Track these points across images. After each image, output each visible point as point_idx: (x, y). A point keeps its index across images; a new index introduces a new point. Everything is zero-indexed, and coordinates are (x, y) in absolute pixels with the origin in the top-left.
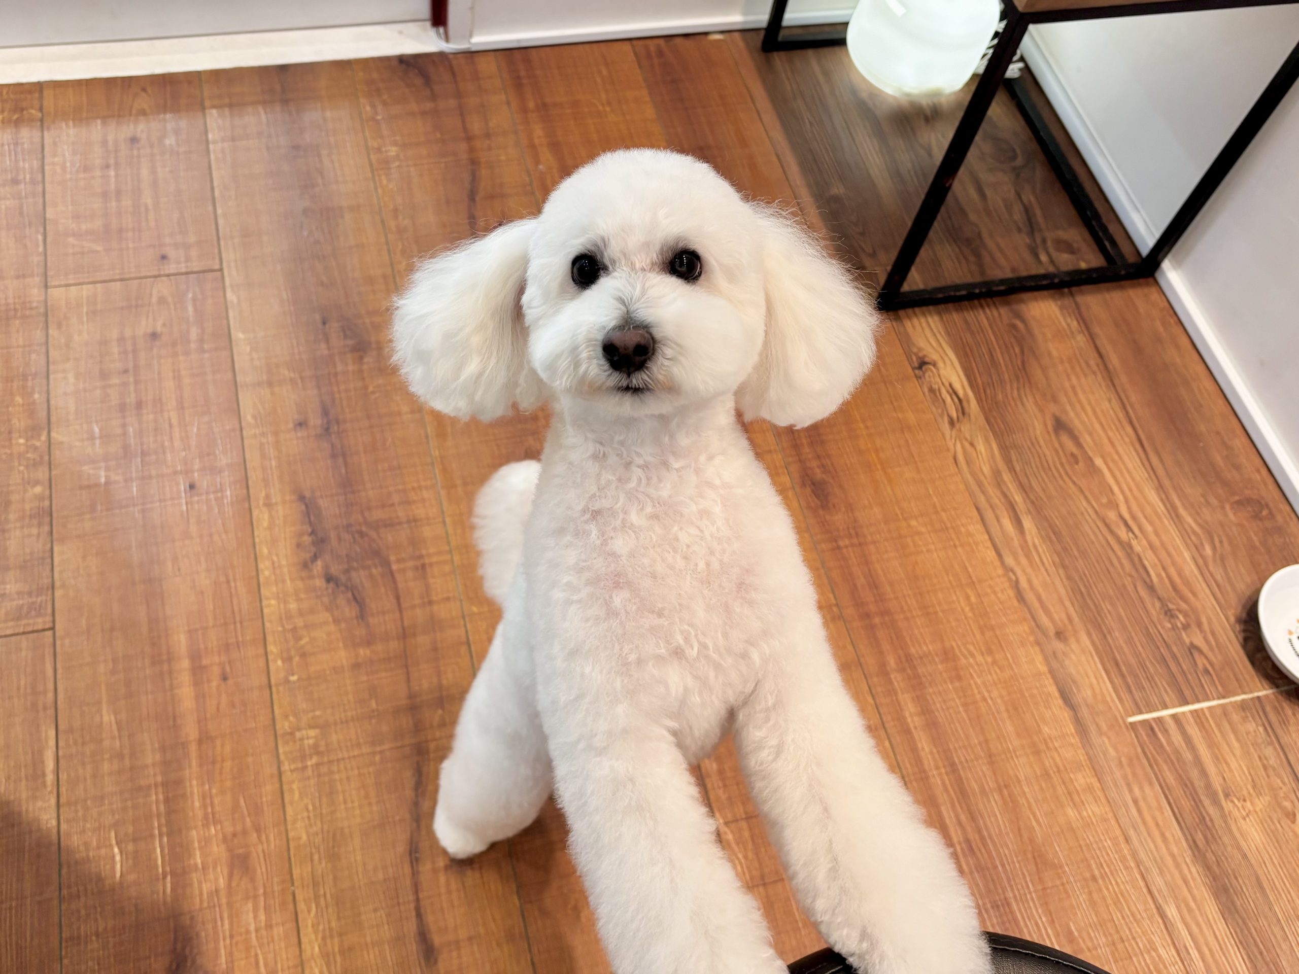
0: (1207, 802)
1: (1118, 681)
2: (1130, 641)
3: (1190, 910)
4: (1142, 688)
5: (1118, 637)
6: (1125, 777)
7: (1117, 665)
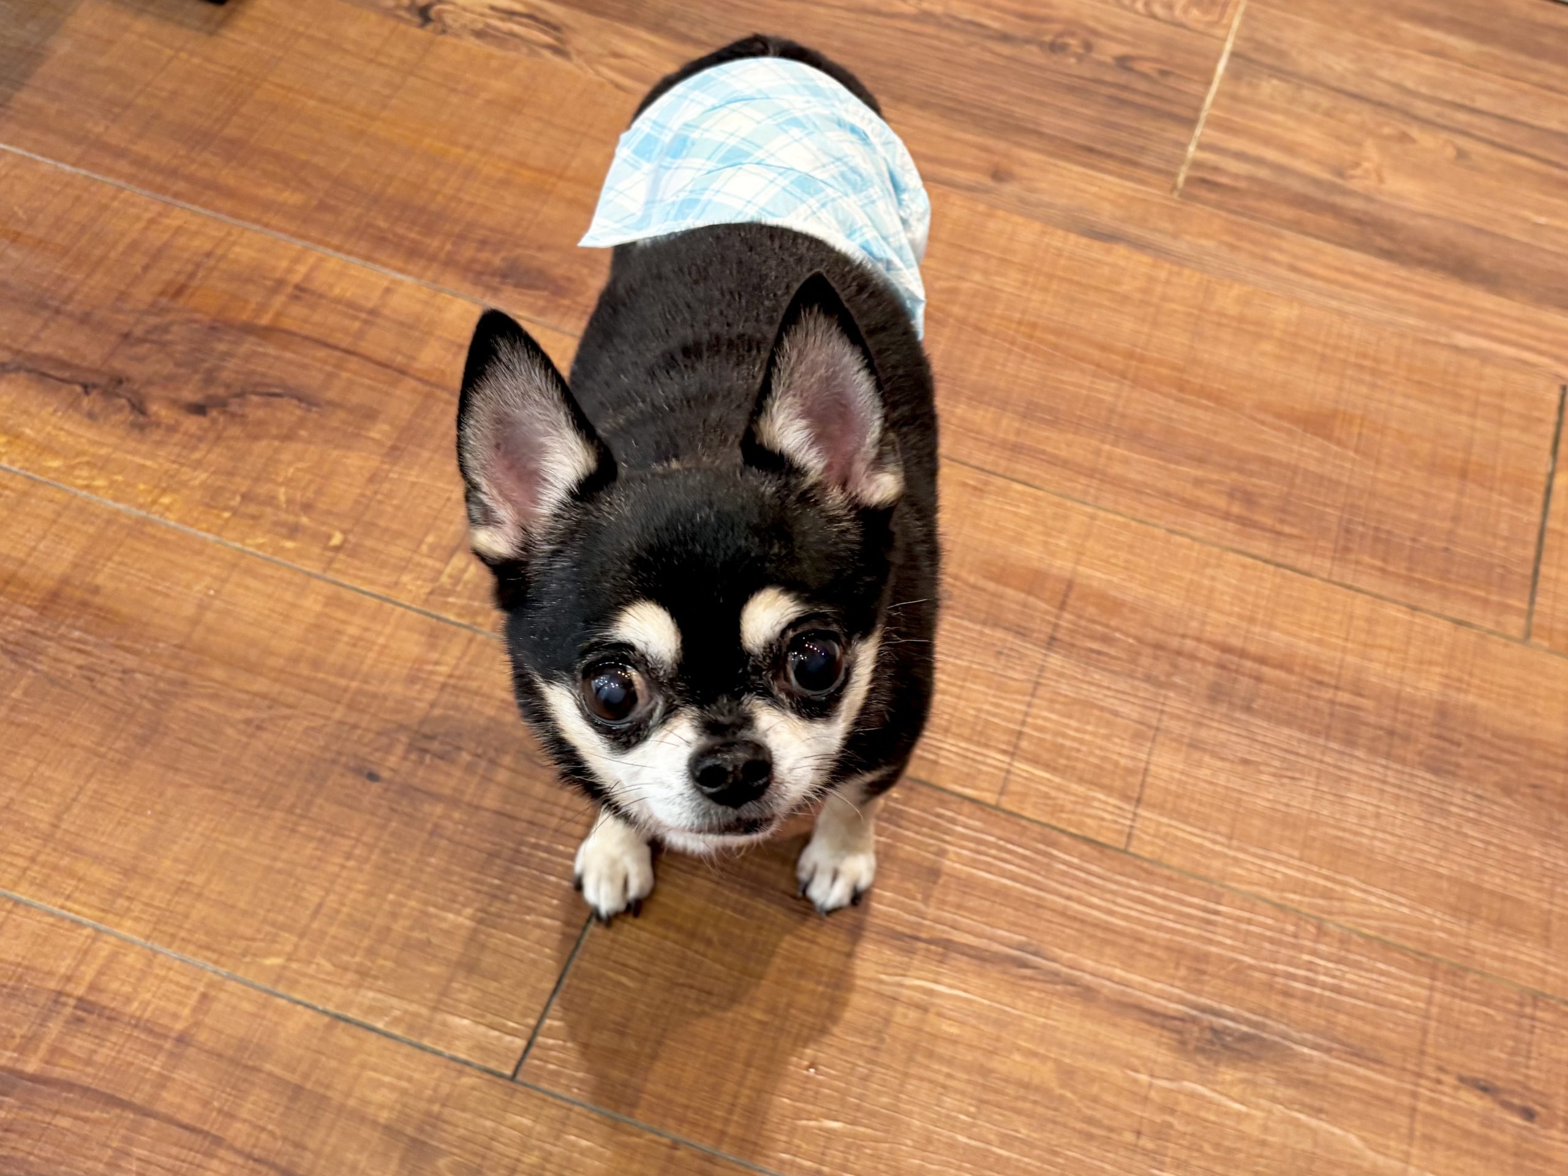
0: (1339, 200)
1: (1111, 165)
2: (1064, 113)
3: (1470, 320)
4: (1142, 149)
5: (1051, 122)
6: (1253, 255)
7: (1090, 150)
